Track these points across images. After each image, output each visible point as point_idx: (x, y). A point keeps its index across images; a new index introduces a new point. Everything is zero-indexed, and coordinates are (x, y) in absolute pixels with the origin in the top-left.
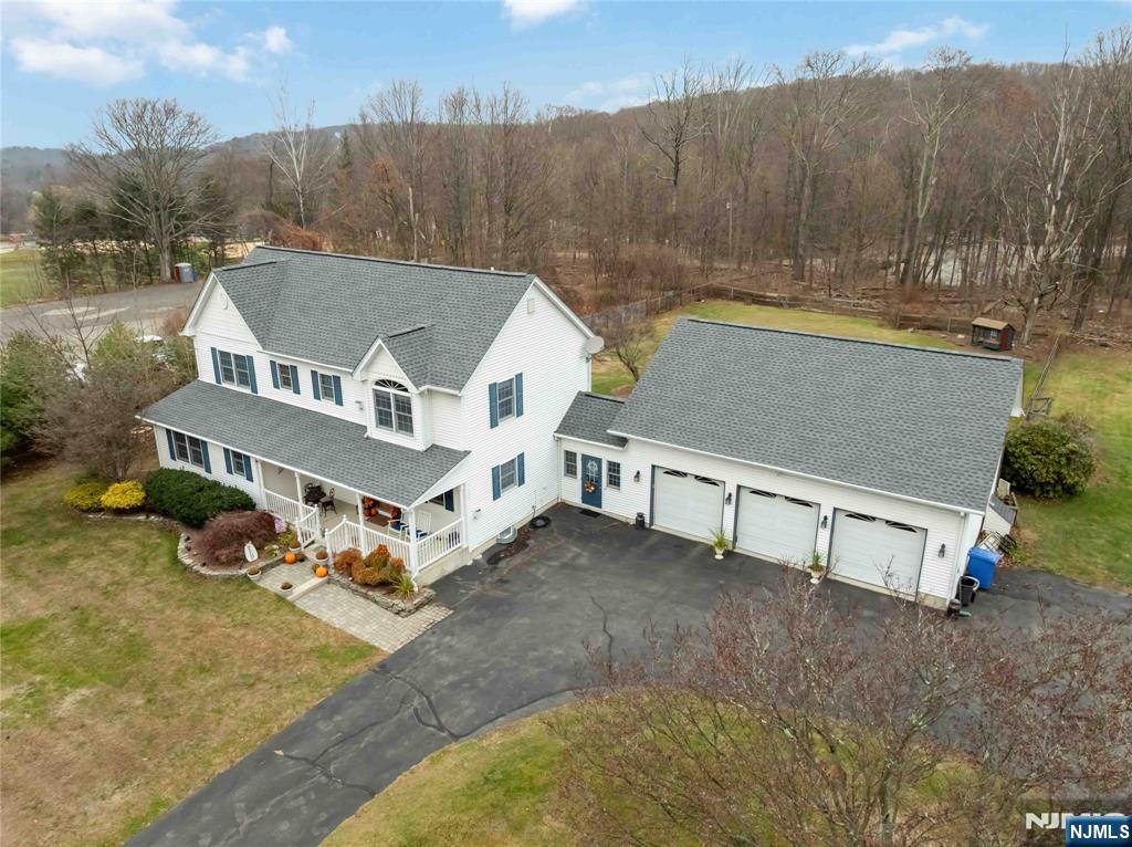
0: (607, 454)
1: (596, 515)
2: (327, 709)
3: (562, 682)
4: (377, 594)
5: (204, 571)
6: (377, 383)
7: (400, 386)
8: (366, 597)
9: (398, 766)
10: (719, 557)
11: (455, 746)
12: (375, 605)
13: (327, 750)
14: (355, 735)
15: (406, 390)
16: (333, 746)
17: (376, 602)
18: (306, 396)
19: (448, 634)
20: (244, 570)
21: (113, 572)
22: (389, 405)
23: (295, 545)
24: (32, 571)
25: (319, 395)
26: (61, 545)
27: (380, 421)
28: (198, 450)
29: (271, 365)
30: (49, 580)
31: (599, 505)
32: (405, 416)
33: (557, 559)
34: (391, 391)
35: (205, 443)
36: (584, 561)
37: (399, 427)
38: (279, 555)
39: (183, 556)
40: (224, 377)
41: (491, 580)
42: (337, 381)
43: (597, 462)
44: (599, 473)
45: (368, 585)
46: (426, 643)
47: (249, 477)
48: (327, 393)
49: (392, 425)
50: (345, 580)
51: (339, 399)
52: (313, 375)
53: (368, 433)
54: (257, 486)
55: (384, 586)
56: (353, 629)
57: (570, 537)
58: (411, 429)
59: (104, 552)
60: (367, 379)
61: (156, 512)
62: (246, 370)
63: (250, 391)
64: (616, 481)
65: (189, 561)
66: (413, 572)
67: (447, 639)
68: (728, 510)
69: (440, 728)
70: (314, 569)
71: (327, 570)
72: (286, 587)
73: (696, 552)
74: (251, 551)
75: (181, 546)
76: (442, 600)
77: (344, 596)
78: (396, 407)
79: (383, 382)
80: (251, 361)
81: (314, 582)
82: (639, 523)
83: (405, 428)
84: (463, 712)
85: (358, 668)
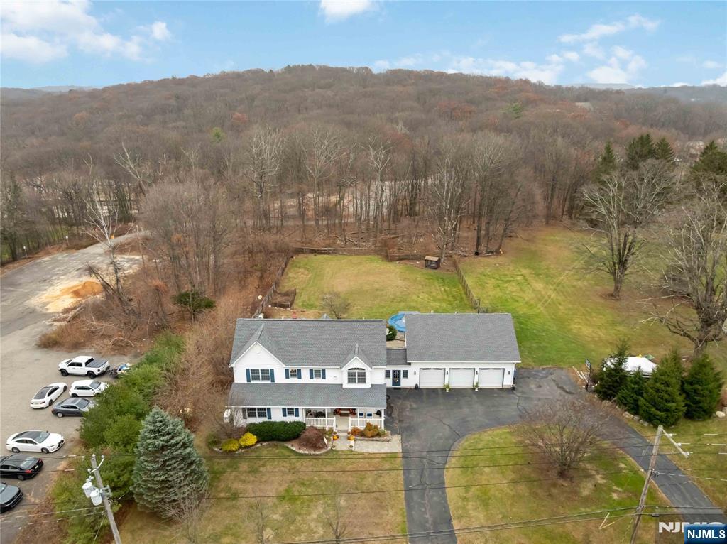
0: (402, 368)
1: (400, 389)
2: (406, 472)
3: (451, 442)
4: (377, 438)
5: (317, 453)
6: (349, 370)
7: (360, 369)
8: (373, 440)
10: (447, 391)
11: (447, 466)
13: (421, 480)
14: (422, 475)
15: (364, 370)
16: (421, 478)
18: (305, 378)
19: (408, 441)
20: (329, 448)
21: (283, 466)
22: (355, 376)
23: (335, 433)
24: (252, 479)
25: (311, 377)
26: (244, 466)
27: (349, 382)
28: (263, 412)
29: (287, 370)
30: (265, 478)
31: (400, 385)
32: (362, 378)
33: (407, 408)
34: (357, 371)
35: (270, 408)
36: (414, 406)
37: (359, 382)
38: (332, 438)
39: (301, 451)
40: (253, 379)
41: (397, 421)
42: (324, 371)
43: (399, 371)
44: (399, 375)
45: (372, 437)
46: (406, 446)
47: (297, 415)
48: (318, 376)
49: (355, 382)
50: (361, 438)
51: (324, 377)
52: (311, 371)
53: (344, 387)
54: (301, 418)
55: (378, 435)
56: (383, 451)
57: (400, 399)
58: (365, 382)
59: (265, 462)
60: (346, 370)
61: (264, 441)
62: (268, 374)
63: (269, 382)
64: (406, 376)
65: (307, 452)
66: (383, 428)
67: (410, 443)
68: (447, 376)
69: (439, 464)
70: (349, 439)
71: (353, 437)
72: (351, 447)
73: (440, 392)
74: (325, 440)
75: (294, 449)
76: (394, 433)
77: (365, 443)
78: (358, 376)
79: (353, 369)
80: (272, 370)
81: (352, 443)
82: (417, 387)
83: (362, 382)
84: (439, 458)
85: (400, 460)
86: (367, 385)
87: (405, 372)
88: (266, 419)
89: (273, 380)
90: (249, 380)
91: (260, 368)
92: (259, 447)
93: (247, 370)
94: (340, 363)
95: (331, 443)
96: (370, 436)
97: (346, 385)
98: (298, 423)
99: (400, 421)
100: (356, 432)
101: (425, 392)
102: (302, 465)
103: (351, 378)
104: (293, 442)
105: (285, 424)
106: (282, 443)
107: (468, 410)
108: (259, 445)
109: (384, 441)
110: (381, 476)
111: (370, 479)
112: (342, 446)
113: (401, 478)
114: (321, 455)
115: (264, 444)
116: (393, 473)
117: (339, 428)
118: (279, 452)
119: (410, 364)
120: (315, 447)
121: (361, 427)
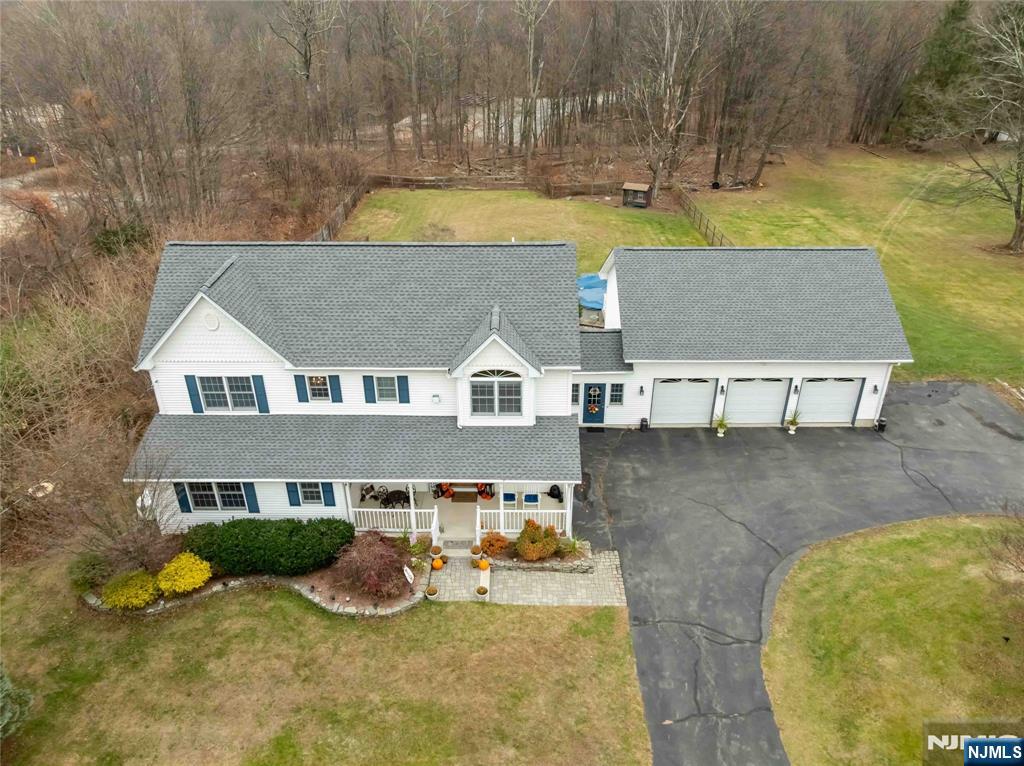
0: (608, 378)
1: (601, 430)
2: (649, 672)
4: (555, 563)
5: (382, 611)
6: (475, 375)
7: (507, 372)
8: (543, 569)
9: (755, 682)
10: (720, 435)
11: (765, 649)
12: (557, 574)
13: (696, 700)
14: (696, 680)
15: (517, 375)
16: (696, 694)
17: (556, 570)
18: (353, 402)
19: (641, 571)
20: (419, 595)
21: (278, 656)
22: (491, 393)
23: (437, 550)
24: (178, 699)
25: (370, 398)
26: (162, 656)
27: (475, 409)
28: (234, 495)
29: (299, 380)
30: (217, 698)
31: (602, 422)
32: (511, 399)
33: (625, 477)
34: (496, 379)
35: (252, 484)
36: (643, 472)
37: (502, 409)
38: (427, 565)
39: (335, 607)
40: (209, 404)
41: (603, 514)
42: (403, 381)
43: (602, 387)
44: (601, 396)
45: (541, 559)
46: (637, 586)
47: (330, 502)
48: (387, 394)
49: (491, 409)
50: (510, 563)
52: (368, 380)
53: (461, 423)
54: (343, 508)
55: (558, 554)
56: (572, 601)
57: (607, 455)
58: (519, 409)
59: (228, 641)
60: (465, 374)
61: (234, 575)
62: (249, 390)
63: (254, 412)
64: (617, 398)
65: (352, 610)
66: (569, 533)
67: (647, 575)
68: (720, 399)
69: (740, 641)
70: (475, 565)
71: (487, 561)
72: (482, 591)
73: (702, 436)
74: (408, 573)
75: (317, 599)
76: (599, 545)
77: (522, 577)
78: (501, 393)
79: (484, 373)
80: (259, 379)
81: (484, 579)
82: (644, 426)
83: (510, 410)
84: (736, 623)
85: (624, 629)
86: (526, 419)
87: (618, 389)
88: (242, 514)
89: (264, 408)
90: (197, 407)
91: (225, 372)
92: (217, 593)
93: (190, 380)
94: (448, 360)
95: (424, 580)
96: (535, 556)
97: (467, 419)
98: (330, 523)
99: (611, 513)
100: (495, 547)
101: (664, 437)
102: (336, 650)
103: (481, 399)
104: (314, 580)
105: (294, 527)
106: (283, 582)
107: (783, 482)
108: (218, 587)
109: (572, 570)
110: (574, 688)
111: (541, 700)
112: (455, 586)
113: (635, 690)
114: (394, 615)
115: (232, 583)
116: (610, 678)
117: (449, 535)
118: (272, 609)
119: (630, 367)
120: (378, 596)
121: (510, 532)
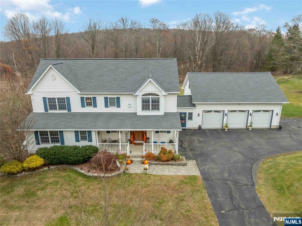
0: (187, 110)
1: (186, 129)
2: (212, 195)
4: (172, 162)
5: (107, 175)
6: (142, 96)
7: (155, 94)
8: (168, 164)
9: (255, 198)
10: (227, 130)
11: (257, 187)
13: (233, 205)
14: (232, 197)
15: (158, 95)
16: (232, 202)
17: (173, 165)
18: (101, 108)
19: (205, 165)
20: (122, 170)
21: (65, 190)
22: (149, 102)
23: (129, 157)
25: (106, 106)
27: (143, 109)
28: (57, 136)
29: (82, 99)
30: (39, 203)
31: (186, 127)
32: (156, 104)
33: (195, 141)
34: (151, 97)
35: (62, 131)
36: (201, 139)
37: (152, 109)
38: (125, 162)
39: (89, 174)
40: (50, 109)
41: (189, 150)
42: (118, 99)
43: (185, 114)
44: (185, 117)
45: (167, 161)
46: (204, 169)
47: (90, 140)
48: (112, 104)
49: (149, 109)
50: (155, 162)
51: (119, 106)
52: (106, 99)
53: (138, 115)
54: (95, 142)
55: (173, 159)
56: (179, 174)
57: (188, 135)
58: (158, 109)
59: (47, 185)
60: (140, 93)
61: (52, 164)
62: (64, 103)
63: (66, 111)
64: (190, 118)
65: (96, 175)
66: (177, 153)
67: (207, 166)
68: (225, 118)
69: (246, 185)
70: (143, 163)
71: (146, 161)
72: (146, 169)
73: (220, 131)
74: (118, 163)
75: (83, 172)
76: (188, 158)
77: (160, 167)
78: (152, 102)
79: (146, 95)
80: (68, 98)
81: (147, 166)
82: (200, 127)
83: (155, 109)
84: (243, 180)
85: (201, 182)
86: (161, 113)
87: (191, 114)
88: (59, 144)
89: (69, 110)
90: (46, 110)
91: (57, 96)
92: (45, 170)
93: (44, 99)
94: (134, 91)
95: (124, 166)
96: (165, 159)
97: (140, 112)
98: (90, 147)
99: (191, 150)
100: (150, 157)
101: (207, 131)
102: (88, 188)
103: (145, 105)
104: (83, 166)
105: (76, 148)
106: (71, 167)
107: (251, 141)
108: (46, 168)
109: (179, 165)
110: (183, 200)
111: (170, 204)
112: (135, 169)
113: (208, 201)
114: (112, 177)
115: (51, 167)
116: (197, 196)
117: (134, 154)
118: (65, 175)
120: (107, 170)
121: (156, 152)
